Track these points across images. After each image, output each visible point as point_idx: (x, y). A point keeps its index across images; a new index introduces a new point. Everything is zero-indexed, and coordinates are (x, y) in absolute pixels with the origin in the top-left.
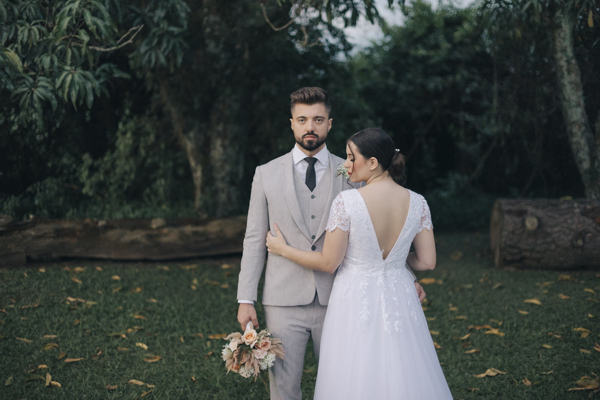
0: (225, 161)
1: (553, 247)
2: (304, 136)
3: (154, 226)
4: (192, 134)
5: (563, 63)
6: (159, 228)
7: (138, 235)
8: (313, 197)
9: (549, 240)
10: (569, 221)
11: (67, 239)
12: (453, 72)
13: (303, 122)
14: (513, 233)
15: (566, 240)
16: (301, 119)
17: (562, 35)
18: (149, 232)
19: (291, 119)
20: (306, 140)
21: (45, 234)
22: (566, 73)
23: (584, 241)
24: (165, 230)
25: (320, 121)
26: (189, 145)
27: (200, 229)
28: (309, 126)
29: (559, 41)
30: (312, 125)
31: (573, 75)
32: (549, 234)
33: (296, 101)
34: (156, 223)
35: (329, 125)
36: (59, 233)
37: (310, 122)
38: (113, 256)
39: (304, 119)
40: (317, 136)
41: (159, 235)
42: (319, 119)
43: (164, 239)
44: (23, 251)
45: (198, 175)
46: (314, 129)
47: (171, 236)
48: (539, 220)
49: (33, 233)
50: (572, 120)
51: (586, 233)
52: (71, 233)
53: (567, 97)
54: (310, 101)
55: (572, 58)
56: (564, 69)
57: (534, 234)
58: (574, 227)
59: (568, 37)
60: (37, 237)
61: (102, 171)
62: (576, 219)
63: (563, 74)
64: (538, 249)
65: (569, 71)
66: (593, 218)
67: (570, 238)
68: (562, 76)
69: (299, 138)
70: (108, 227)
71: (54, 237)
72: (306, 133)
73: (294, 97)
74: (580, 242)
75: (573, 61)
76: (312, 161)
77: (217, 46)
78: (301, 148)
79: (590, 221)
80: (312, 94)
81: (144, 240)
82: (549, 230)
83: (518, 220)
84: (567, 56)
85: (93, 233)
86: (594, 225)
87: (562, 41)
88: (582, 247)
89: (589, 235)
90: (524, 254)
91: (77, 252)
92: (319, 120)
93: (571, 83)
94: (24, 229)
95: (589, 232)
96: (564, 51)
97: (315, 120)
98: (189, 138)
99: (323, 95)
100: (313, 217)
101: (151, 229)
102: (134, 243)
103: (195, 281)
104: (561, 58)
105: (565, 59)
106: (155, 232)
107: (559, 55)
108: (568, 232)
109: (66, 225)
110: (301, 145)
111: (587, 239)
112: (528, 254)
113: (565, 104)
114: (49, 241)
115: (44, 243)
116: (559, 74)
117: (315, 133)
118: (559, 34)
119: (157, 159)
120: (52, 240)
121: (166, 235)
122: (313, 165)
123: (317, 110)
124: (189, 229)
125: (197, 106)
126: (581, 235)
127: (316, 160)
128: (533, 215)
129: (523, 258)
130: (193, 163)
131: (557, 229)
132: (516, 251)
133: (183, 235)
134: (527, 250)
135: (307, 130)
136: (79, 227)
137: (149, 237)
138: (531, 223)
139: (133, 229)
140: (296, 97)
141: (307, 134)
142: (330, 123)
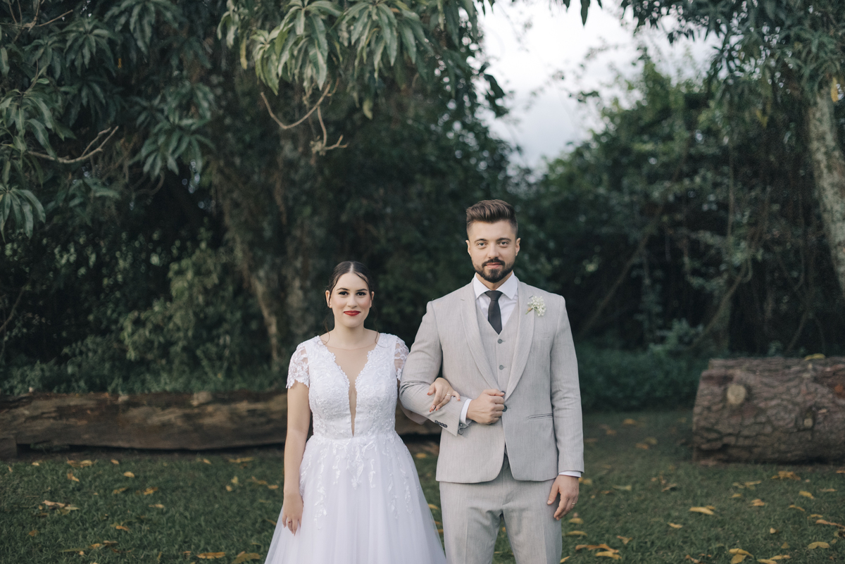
0: (307, 310)
1: (768, 429)
2: (484, 265)
3: (195, 403)
4: (262, 273)
5: (820, 156)
6: (201, 405)
7: (172, 416)
8: (500, 341)
9: (762, 419)
10: (794, 391)
11: (72, 421)
12: (692, 174)
13: (484, 246)
14: (709, 409)
15: (787, 419)
16: (481, 242)
17: (818, 115)
18: (188, 411)
19: (467, 241)
20: (487, 270)
21: (43, 413)
22: (825, 171)
23: (814, 420)
24: (210, 409)
25: (505, 244)
26: (260, 288)
27: (260, 406)
28: (491, 251)
29: (815, 125)
30: (495, 250)
31: (836, 174)
32: (762, 411)
33: (473, 219)
34: (199, 397)
35: (517, 246)
36: (62, 412)
37: (491, 246)
38: (137, 444)
39: (484, 242)
40: (502, 263)
41: (200, 415)
42: (504, 241)
43: (207, 421)
44: (12, 437)
45: (273, 329)
46: (497, 255)
47: (218, 416)
48: (749, 389)
49: (27, 412)
50: (837, 240)
51: (819, 408)
52: (79, 412)
53: (829, 207)
54: (492, 218)
55: (834, 149)
56: (822, 166)
57: (739, 410)
58: (799, 399)
59: (827, 118)
60: (33, 418)
61: (149, 326)
62: (803, 388)
63: (822, 173)
64: (746, 432)
65: (830, 168)
66: (831, 386)
67: (793, 415)
68: (820, 176)
69: (478, 267)
70: (130, 404)
71: (54, 418)
72: (487, 260)
73: (470, 212)
74: (808, 422)
75: (837, 153)
76: (495, 296)
77: (295, 148)
78: (482, 279)
79: (825, 390)
80: (494, 209)
81: (179, 423)
82: (762, 405)
83: (717, 390)
84: (826, 147)
85: (112, 411)
86: (831, 396)
87: (818, 123)
88: (811, 429)
89: (824, 411)
90: (726, 440)
91: (87, 438)
92: (503, 243)
93: (833, 185)
94: (16, 407)
95: (824, 407)
96: (822, 138)
97: (499, 243)
98: (259, 279)
99: (507, 210)
100: (501, 367)
101: (191, 406)
102: (165, 426)
103: (235, 480)
104: (818, 149)
105: (823, 150)
106: (196, 411)
107: (815, 145)
108: (790, 407)
109: (74, 400)
110: (482, 274)
111: (820, 418)
112: (732, 440)
113: (826, 216)
114: (48, 423)
115: (40, 426)
116: (816, 174)
117: (500, 259)
118: (814, 115)
119: (223, 307)
120: (52, 421)
121: (211, 415)
122: (497, 301)
123: (501, 229)
124: (243, 406)
125: (268, 233)
126: (811, 411)
127: (500, 294)
128: (740, 382)
129: (726, 447)
130: (266, 313)
131: (774, 403)
132: (713, 436)
133: (234, 416)
134: (730, 435)
135: (488, 256)
136: (91, 404)
137: (187, 417)
138: (735, 394)
139: (167, 405)
140: (474, 213)
141: (489, 262)
142: (518, 244)
